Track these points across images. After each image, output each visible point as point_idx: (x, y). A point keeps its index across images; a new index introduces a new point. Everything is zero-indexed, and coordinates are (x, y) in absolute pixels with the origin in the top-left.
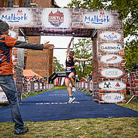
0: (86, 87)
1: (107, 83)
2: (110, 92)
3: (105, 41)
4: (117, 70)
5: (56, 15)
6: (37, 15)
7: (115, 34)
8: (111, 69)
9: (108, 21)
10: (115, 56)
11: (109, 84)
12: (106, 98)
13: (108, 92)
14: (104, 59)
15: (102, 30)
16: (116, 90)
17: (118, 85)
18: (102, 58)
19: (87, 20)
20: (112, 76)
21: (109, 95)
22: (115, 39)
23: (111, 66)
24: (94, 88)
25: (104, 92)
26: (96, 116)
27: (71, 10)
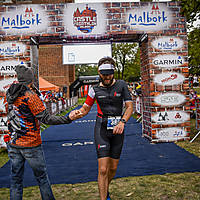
1: (163, 114)
2: (167, 126)
6: (55, 15)
7: (175, 40)
8: (168, 94)
9: (164, 20)
10: (175, 73)
11: (166, 115)
13: (164, 127)
14: (158, 79)
15: (155, 35)
17: (178, 116)
18: (155, 79)
20: (170, 104)
22: (174, 48)
23: (169, 89)
24: (145, 118)
25: (159, 127)
27: (107, 4)
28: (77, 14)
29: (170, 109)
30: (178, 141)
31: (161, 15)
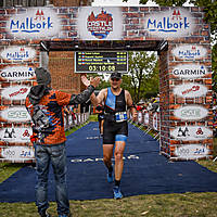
0: (147, 121)
1: (183, 129)
2: (188, 143)
3: (180, 61)
6: (68, 18)
7: (197, 48)
9: (185, 26)
10: (197, 84)
12: (181, 153)
13: (184, 143)
16: (197, 140)
18: (175, 90)
19: (152, 27)
20: (191, 118)
23: (190, 102)
25: (179, 143)
27: (125, 9)
29: (192, 123)
30: (200, 159)
31: (183, 21)
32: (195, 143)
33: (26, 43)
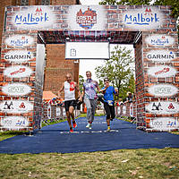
0: (124, 112)
1: (157, 104)
2: (161, 116)
3: (152, 48)
4: (170, 86)
5: (86, 13)
6: (61, 14)
7: (167, 37)
8: (161, 86)
9: (156, 20)
11: (160, 105)
12: (155, 125)
13: (157, 116)
14: (151, 72)
15: (149, 33)
17: (171, 107)
18: (149, 71)
19: (128, 20)
20: (163, 95)
21: (159, 120)
22: (166, 44)
23: (161, 81)
24: (138, 111)
25: (153, 116)
26: (147, 146)
28: (80, 14)
32: (167, 116)
33: (26, 33)
